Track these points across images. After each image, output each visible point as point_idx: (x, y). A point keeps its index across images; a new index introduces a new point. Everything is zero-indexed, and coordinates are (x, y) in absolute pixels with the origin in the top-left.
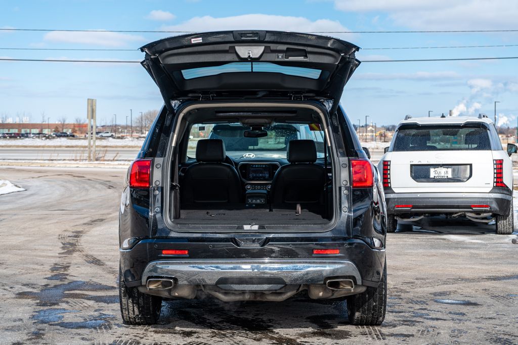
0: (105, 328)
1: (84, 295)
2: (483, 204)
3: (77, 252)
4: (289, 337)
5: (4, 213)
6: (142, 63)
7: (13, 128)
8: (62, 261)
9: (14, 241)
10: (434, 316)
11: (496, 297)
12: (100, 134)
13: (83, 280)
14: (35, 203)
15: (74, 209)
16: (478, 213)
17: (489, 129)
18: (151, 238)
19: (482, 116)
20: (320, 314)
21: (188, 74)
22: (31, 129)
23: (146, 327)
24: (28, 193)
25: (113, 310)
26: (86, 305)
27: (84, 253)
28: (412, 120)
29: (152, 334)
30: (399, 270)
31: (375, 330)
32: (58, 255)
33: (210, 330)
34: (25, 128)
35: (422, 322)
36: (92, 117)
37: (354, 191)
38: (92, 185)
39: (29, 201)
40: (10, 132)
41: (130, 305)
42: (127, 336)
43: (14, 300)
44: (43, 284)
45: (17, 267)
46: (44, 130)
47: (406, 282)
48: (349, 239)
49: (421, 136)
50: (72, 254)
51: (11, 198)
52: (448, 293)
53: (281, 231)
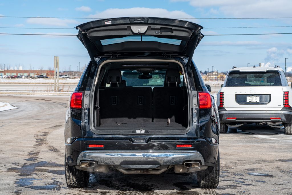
0: (57, 189)
1: (46, 169)
2: (276, 117)
3: (44, 145)
5: (5, 121)
6: (77, 36)
7: (13, 73)
8: (35, 150)
9: (9, 138)
10: (247, 183)
11: (284, 171)
12: (62, 76)
13: (46, 161)
14: (23, 116)
15: (45, 119)
16: (274, 122)
17: (280, 74)
18: (83, 138)
19: (277, 67)
20: (182, 182)
21: (104, 42)
22: (23, 73)
23: (80, 189)
24: (19, 110)
25: (61, 179)
26: (47, 176)
27: (48, 145)
28: (237, 69)
29: (84, 193)
30: (228, 155)
31: (213, 192)
32: (33, 146)
33: (117, 191)
34: (20, 73)
35: (240, 187)
36: (57, 67)
37: (200, 110)
38: (56, 105)
39: (19, 114)
40: (11, 75)
41: (71, 176)
42: (69, 194)
43: (6, 172)
44: (23, 163)
45: (9, 153)
46: (31, 74)
47: (232, 163)
48: (197, 138)
49: (242, 78)
50: (41, 145)
51: (9, 113)
52: (256, 169)
53: (158, 134)
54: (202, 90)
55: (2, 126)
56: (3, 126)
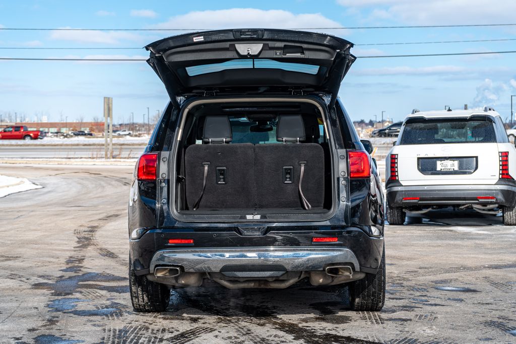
0: (117, 315)
1: (97, 285)
2: (488, 196)
3: (92, 246)
4: (292, 322)
5: (21, 209)
6: (148, 61)
8: (77, 254)
9: (31, 236)
10: (433, 302)
11: (496, 284)
12: (118, 132)
13: (97, 272)
14: (52, 200)
15: (90, 205)
16: (484, 204)
17: (494, 122)
18: (158, 228)
19: (488, 109)
20: (324, 301)
21: (192, 71)
22: (49, 128)
23: (156, 314)
24: (45, 190)
25: (125, 299)
26: (99, 295)
27: (98, 247)
28: (419, 114)
29: (161, 320)
30: (404, 260)
31: (375, 316)
32: (73, 249)
33: (216, 317)
34: (43, 127)
35: (421, 308)
36: (109, 116)
37: (352, 181)
38: (109, 182)
39: (46, 198)
41: (140, 293)
42: (137, 323)
43: (30, 290)
44: (58, 276)
45: (33, 260)
46: (62, 129)
47: (409, 271)
48: (348, 227)
49: (428, 129)
50: (87, 248)
51: (29, 195)
52: (449, 281)
53: (282, 220)
54: (354, 147)
55: (17, 218)
56: (19, 217)
